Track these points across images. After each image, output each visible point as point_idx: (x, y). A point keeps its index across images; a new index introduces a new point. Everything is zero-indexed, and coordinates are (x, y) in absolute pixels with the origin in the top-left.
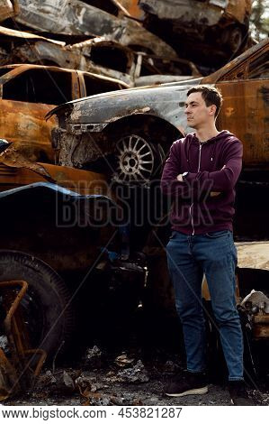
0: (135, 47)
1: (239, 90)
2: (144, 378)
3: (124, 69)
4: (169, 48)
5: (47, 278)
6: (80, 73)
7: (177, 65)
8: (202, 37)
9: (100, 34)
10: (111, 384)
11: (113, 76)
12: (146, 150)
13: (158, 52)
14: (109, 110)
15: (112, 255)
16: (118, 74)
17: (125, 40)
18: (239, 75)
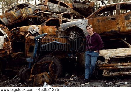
0: (72, 14)
1: (93, 20)
2: (77, 79)
3: (70, 18)
4: (79, 13)
5: (57, 60)
6: (61, 19)
7: (81, 17)
8: (85, 11)
9: (65, 12)
10: (71, 81)
11: (68, 20)
12: (75, 33)
13: (77, 14)
14: (67, 26)
15: (69, 55)
16: (69, 19)
17: (70, 13)
18: (93, 17)
